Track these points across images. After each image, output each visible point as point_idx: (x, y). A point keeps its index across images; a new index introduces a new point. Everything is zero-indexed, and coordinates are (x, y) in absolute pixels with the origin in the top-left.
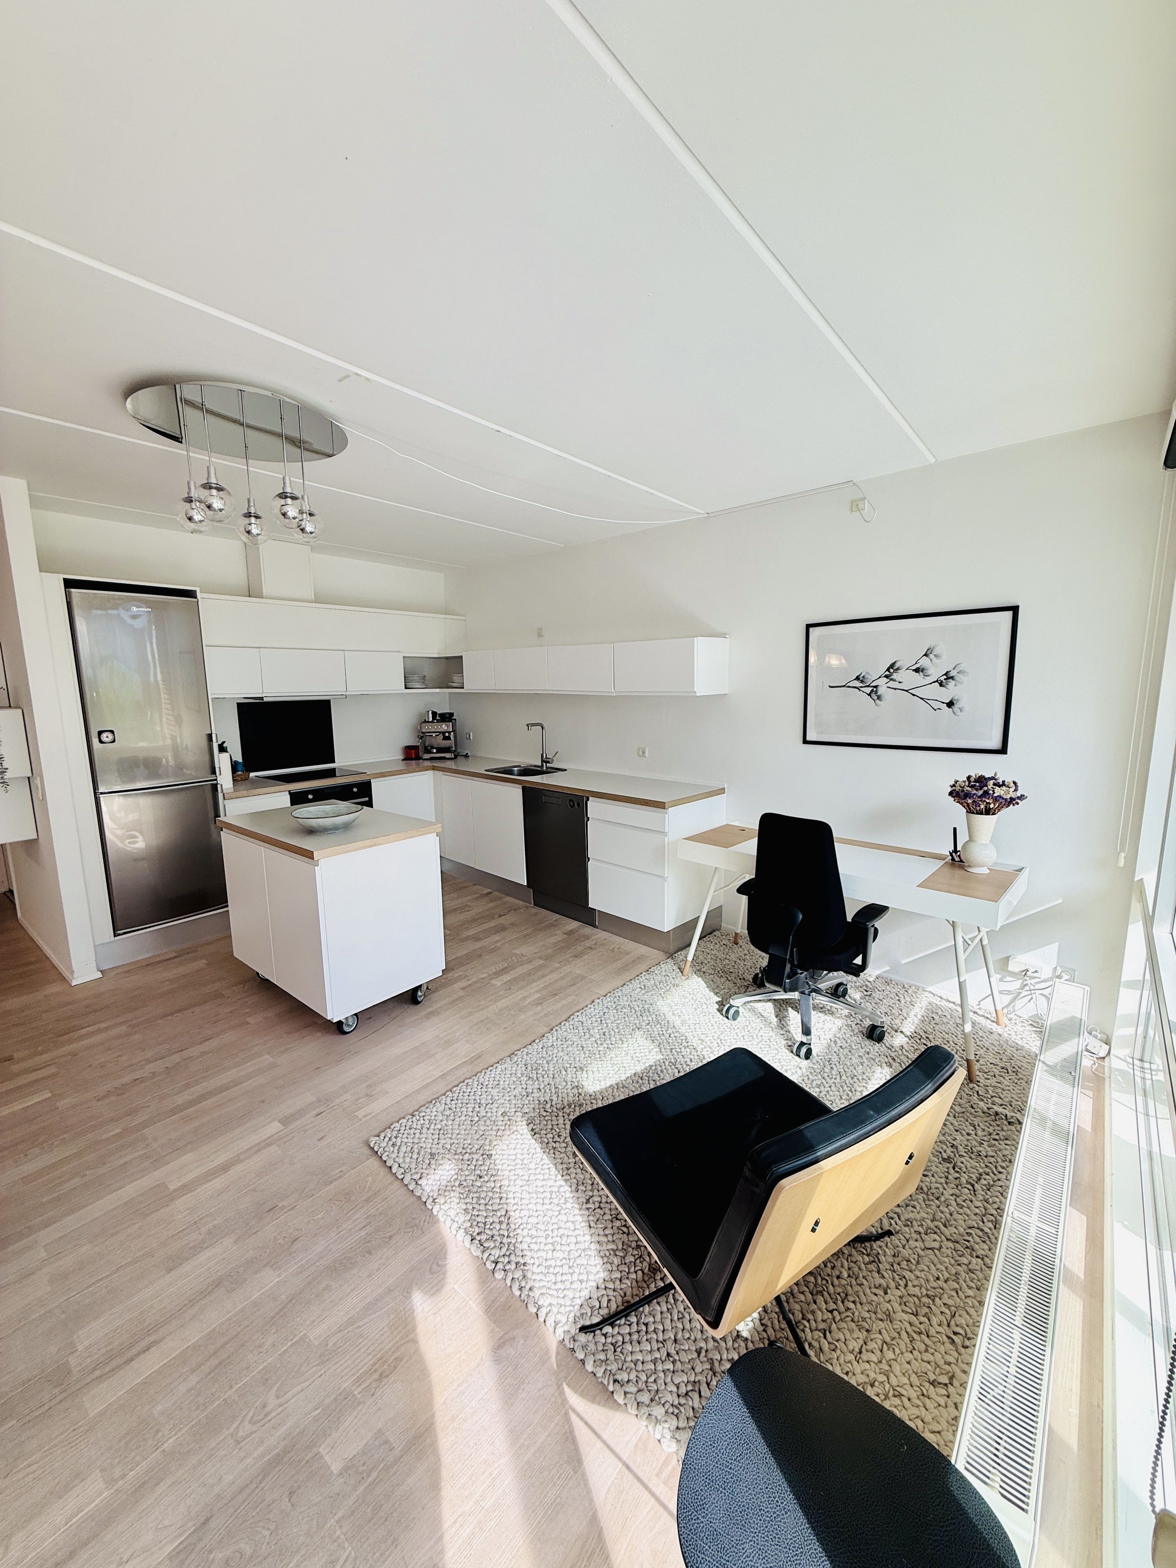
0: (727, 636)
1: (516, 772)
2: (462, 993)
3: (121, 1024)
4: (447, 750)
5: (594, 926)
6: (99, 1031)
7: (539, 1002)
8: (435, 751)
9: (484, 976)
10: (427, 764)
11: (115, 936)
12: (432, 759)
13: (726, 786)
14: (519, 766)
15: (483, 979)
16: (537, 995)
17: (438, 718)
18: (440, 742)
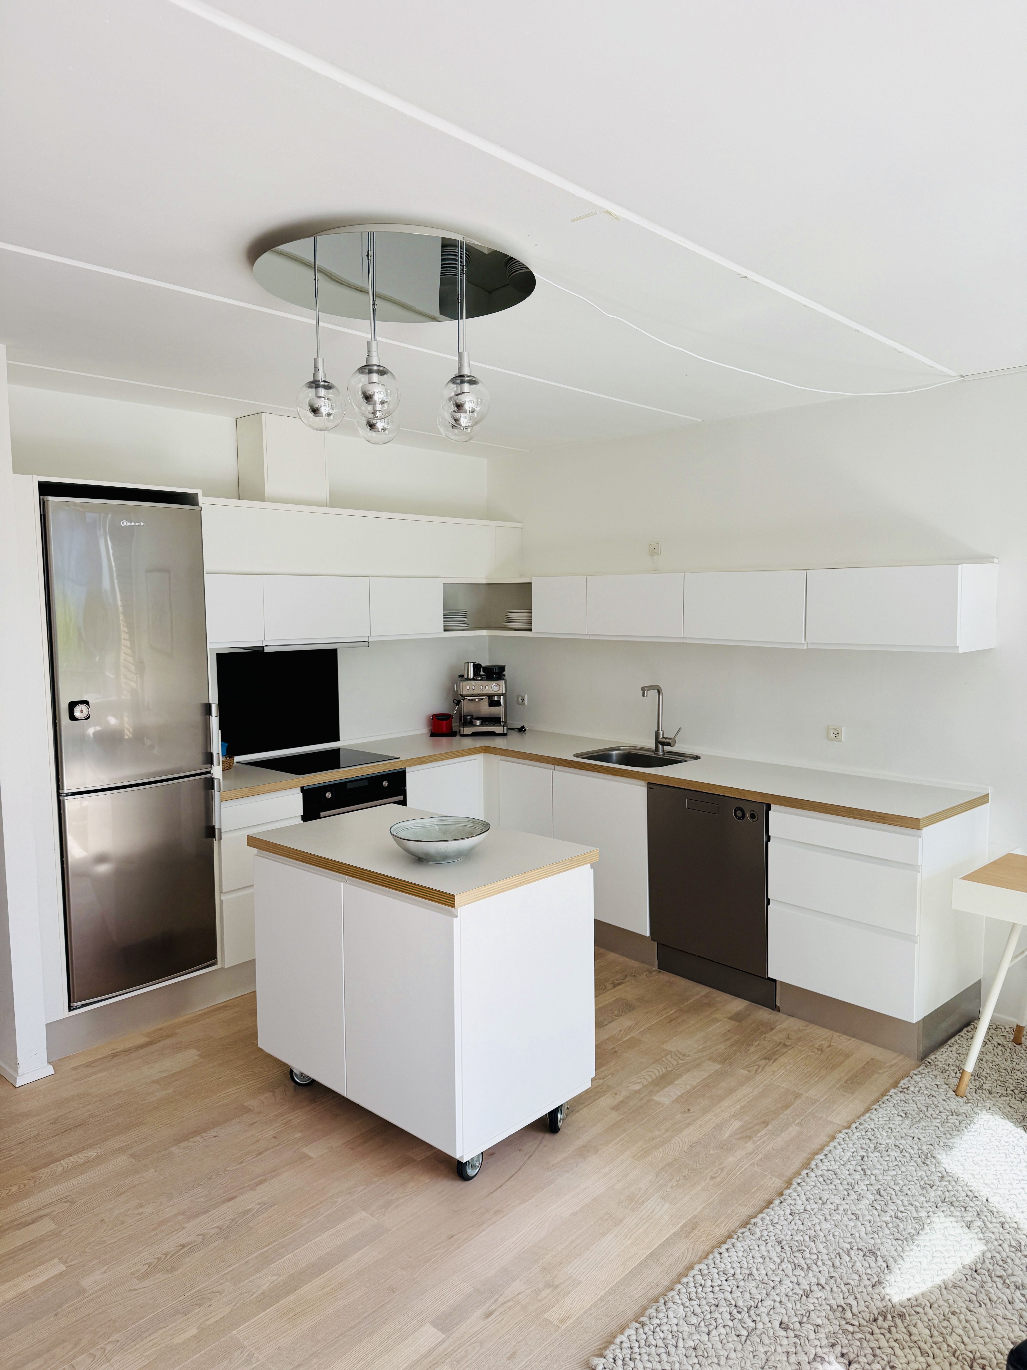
0: (996, 560)
1: (614, 758)
2: (614, 1116)
3: (120, 1150)
4: (495, 720)
5: (775, 1008)
6: (89, 1164)
7: (746, 1135)
8: (478, 722)
9: (637, 1087)
10: (468, 743)
11: (70, 1010)
12: (475, 734)
13: (990, 792)
14: (618, 749)
15: (637, 1092)
16: (737, 1124)
17: (482, 673)
18: (485, 709)
